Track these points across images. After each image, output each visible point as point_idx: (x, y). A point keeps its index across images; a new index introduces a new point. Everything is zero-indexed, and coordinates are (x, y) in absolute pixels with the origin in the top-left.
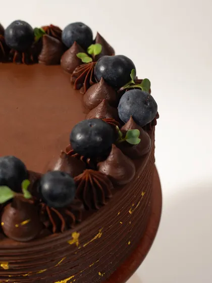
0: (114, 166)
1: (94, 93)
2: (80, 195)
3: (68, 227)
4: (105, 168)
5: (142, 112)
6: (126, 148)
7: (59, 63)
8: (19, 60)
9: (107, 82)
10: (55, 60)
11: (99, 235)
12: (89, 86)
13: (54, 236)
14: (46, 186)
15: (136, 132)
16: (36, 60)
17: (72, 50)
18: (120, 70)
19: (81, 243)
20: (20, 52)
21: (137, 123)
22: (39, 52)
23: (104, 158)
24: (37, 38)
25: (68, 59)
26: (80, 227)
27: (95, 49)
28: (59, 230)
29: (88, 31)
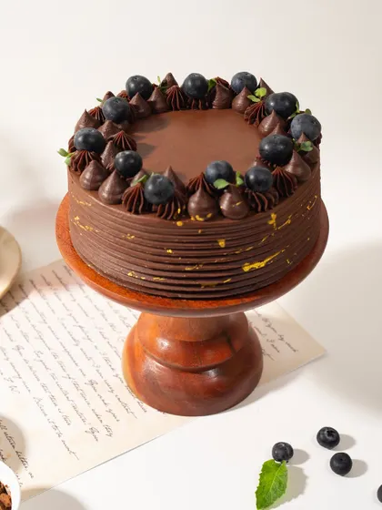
0: (295, 166)
1: (267, 123)
2: (275, 185)
3: (269, 208)
4: (289, 169)
5: (310, 129)
6: (303, 154)
7: (230, 107)
8: (196, 107)
9: (278, 113)
10: (228, 105)
11: (289, 222)
12: (261, 120)
13: (261, 215)
14: (252, 177)
15: (308, 143)
16: (211, 106)
17: (243, 93)
18: (287, 104)
19: (278, 226)
20: (197, 100)
21: (308, 137)
22: (213, 98)
23: (287, 162)
24: (210, 87)
25: (239, 101)
26: (277, 208)
27: (261, 92)
28: (263, 210)
29: (253, 79)
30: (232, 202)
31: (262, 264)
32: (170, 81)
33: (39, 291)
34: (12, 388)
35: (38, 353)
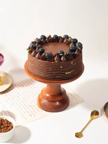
1: (71, 45)
2: (72, 56)
3: (71, 60)
4: (76, 53)
5: (80, 45)
6: (79, 50)
7: (63, 42)
8: (56, 42)
9: (73, 43)
10: (62, 42)
11: (75, 64)
12: (70, 44)
13: (69, 61)
14: (68, 53)
15: (80, 48)
16: (59, 42)
17: (66, 39)
18: (75, 41)
19: (73, 64)
20: (56, 40)
21: (80, 47)
22: (59, 40)
23: (75, 51)
24: (59, 38)
25: (65, 41)
26: (73, 60)
27: (70, 39)
28: (70, 60)
29: (68, 36)
30: (63, 58)
31: (70, 73)
32: (50, 36)
33: (17, 87)
34: (12, 106)
35: (17, 100)
